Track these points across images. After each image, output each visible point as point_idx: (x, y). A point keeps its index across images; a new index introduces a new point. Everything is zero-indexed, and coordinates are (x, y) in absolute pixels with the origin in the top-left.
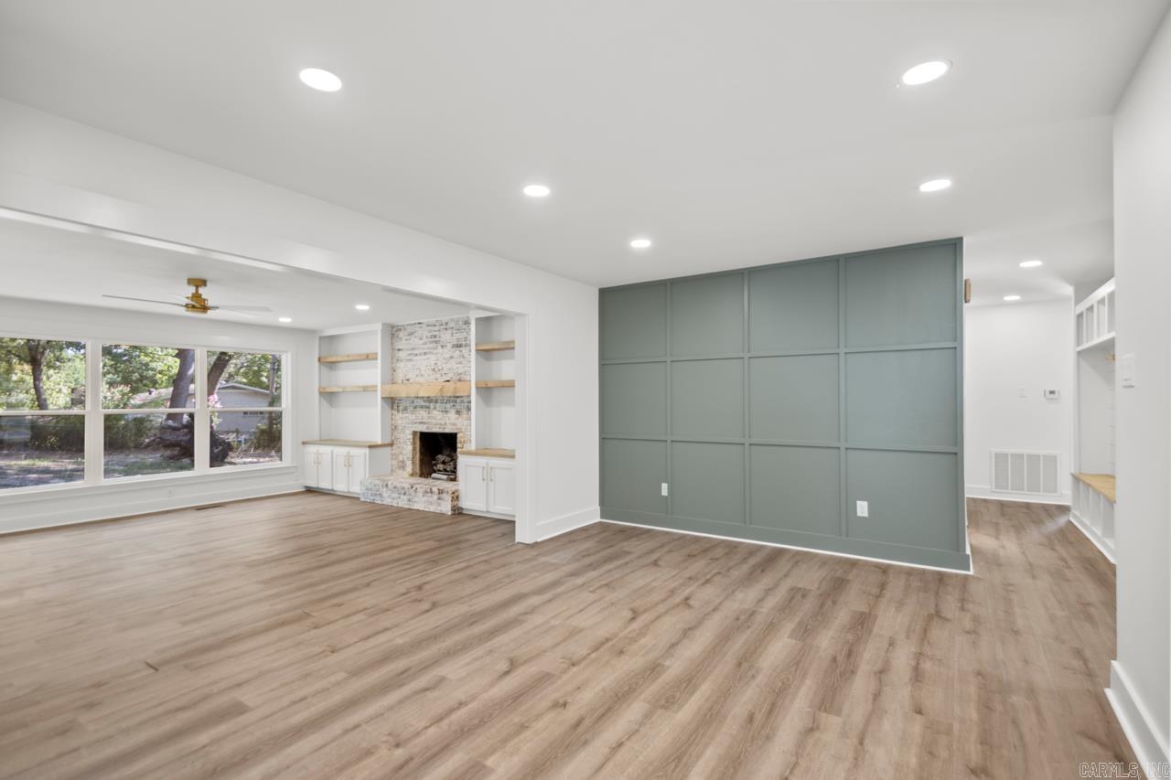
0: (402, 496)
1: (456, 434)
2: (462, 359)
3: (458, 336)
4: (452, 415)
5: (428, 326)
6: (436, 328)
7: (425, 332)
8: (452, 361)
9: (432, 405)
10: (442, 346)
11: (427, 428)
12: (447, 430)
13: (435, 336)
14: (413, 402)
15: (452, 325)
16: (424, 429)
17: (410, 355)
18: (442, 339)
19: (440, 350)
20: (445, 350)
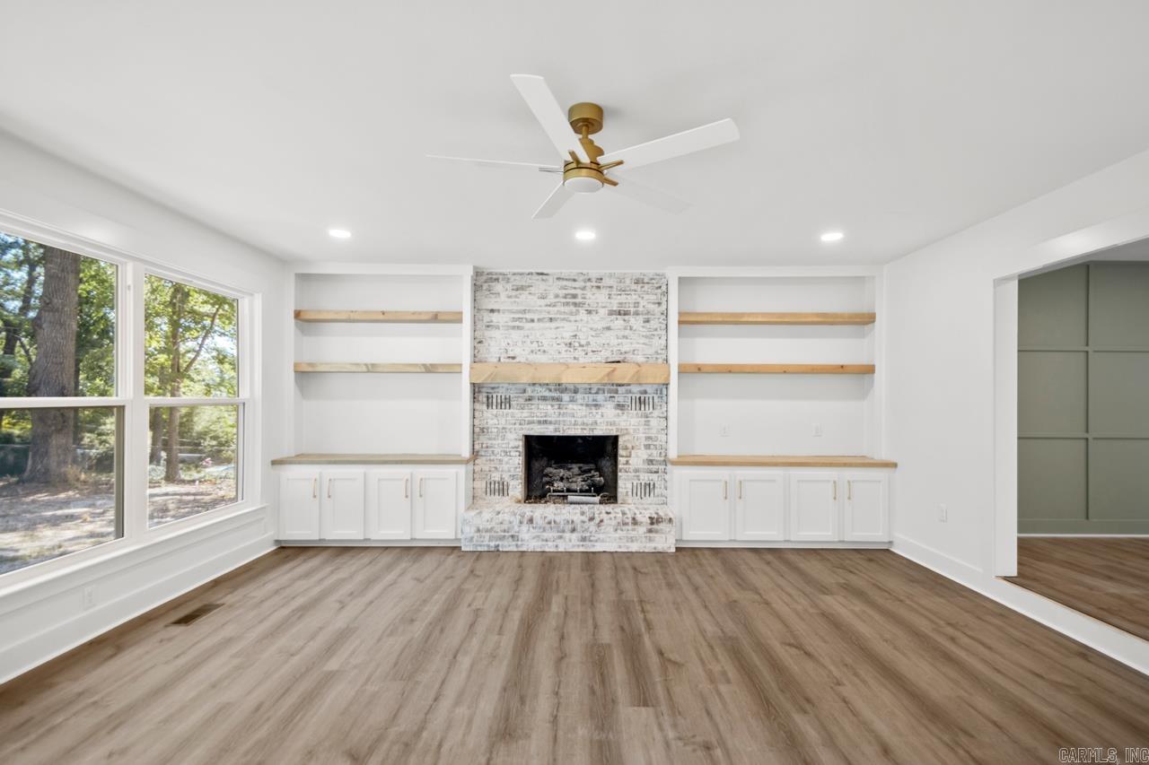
0: (567, 535)
1: (616, 438)
2: (627, 332)
3: (623, 298)
4: (609, 411)
5: (558, 279)
6: (575, 284)
7: (554, 288)
8: (608, 333)
9: (566, 397)
10: (589, 312)
11: (556, 430)
12: (600, 431)
13: (574, 296)
14: (525, 391)
15: (607, 282)
16: (549, 431)
17: (514, 320)
18: (587, 301)
19: (583, 315)
20: (595, 317)
